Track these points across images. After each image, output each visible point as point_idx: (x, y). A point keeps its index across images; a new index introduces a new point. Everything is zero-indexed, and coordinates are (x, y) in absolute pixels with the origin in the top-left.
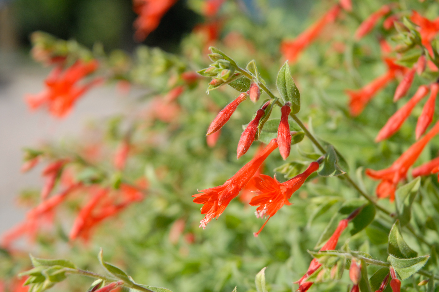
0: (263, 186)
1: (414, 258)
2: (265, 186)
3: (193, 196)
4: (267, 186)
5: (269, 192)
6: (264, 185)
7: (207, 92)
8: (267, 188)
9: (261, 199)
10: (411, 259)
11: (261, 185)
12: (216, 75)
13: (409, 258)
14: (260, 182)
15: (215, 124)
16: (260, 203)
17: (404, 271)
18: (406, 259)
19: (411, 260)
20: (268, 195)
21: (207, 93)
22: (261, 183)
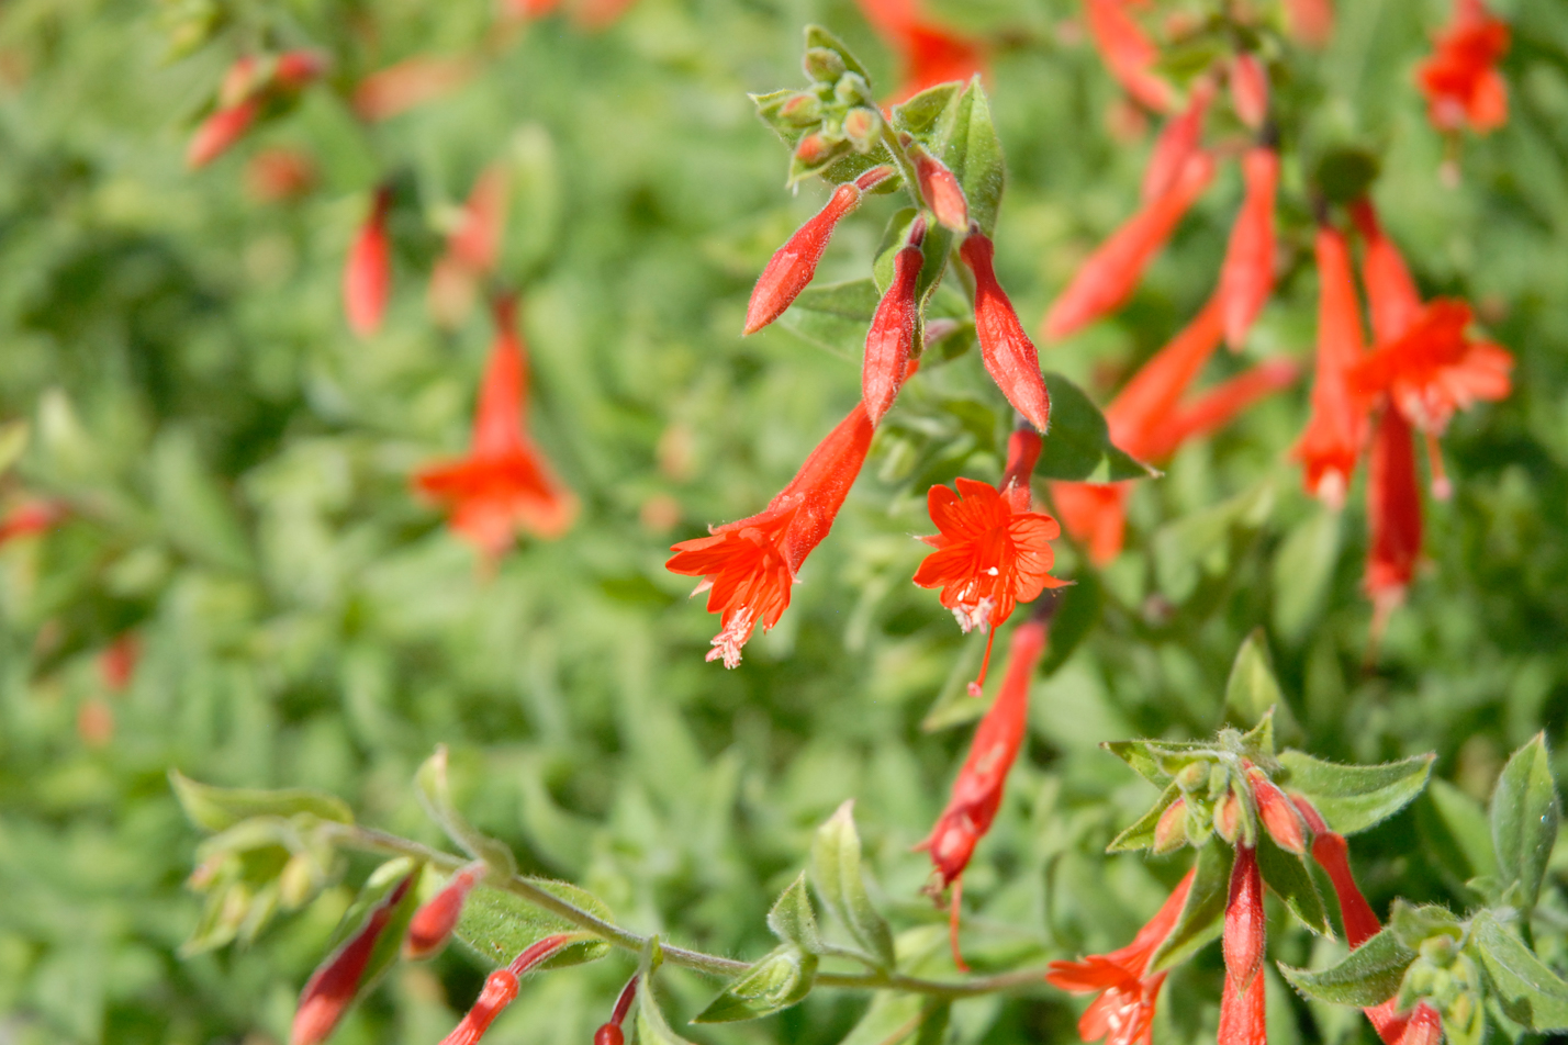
0: (955, 519)
1: (1394, 765)
2: (960, 519)
3: (673, 546)
4: (964, 519)
5: (966, 539)
6: (956, 515)
7: (789, 184)
8: (966, 527)
9: (945, 562)
10: (1384, 767)
11: (947, 514)
12: (817, 124)
13: (1380, 762)
14: (945, 505)
15: (775, 297)
16: (941, 579)
17: (1351, 807)
18: (1367, 768)
19: (1386, 771)
20: (961, 549)
21: (791, 189)
22: (948, 508)
